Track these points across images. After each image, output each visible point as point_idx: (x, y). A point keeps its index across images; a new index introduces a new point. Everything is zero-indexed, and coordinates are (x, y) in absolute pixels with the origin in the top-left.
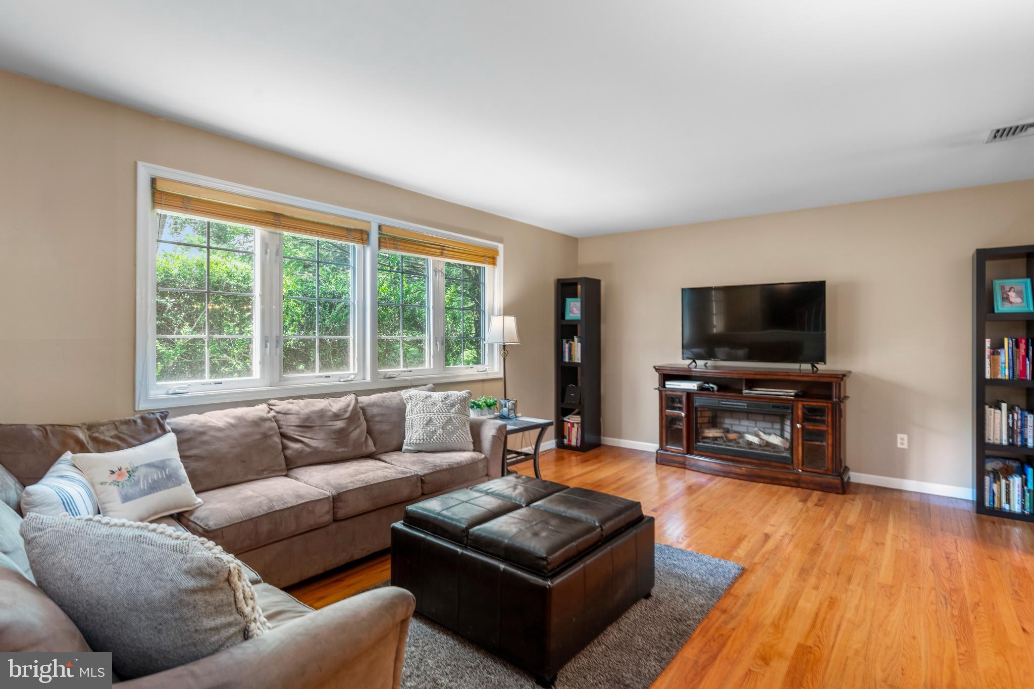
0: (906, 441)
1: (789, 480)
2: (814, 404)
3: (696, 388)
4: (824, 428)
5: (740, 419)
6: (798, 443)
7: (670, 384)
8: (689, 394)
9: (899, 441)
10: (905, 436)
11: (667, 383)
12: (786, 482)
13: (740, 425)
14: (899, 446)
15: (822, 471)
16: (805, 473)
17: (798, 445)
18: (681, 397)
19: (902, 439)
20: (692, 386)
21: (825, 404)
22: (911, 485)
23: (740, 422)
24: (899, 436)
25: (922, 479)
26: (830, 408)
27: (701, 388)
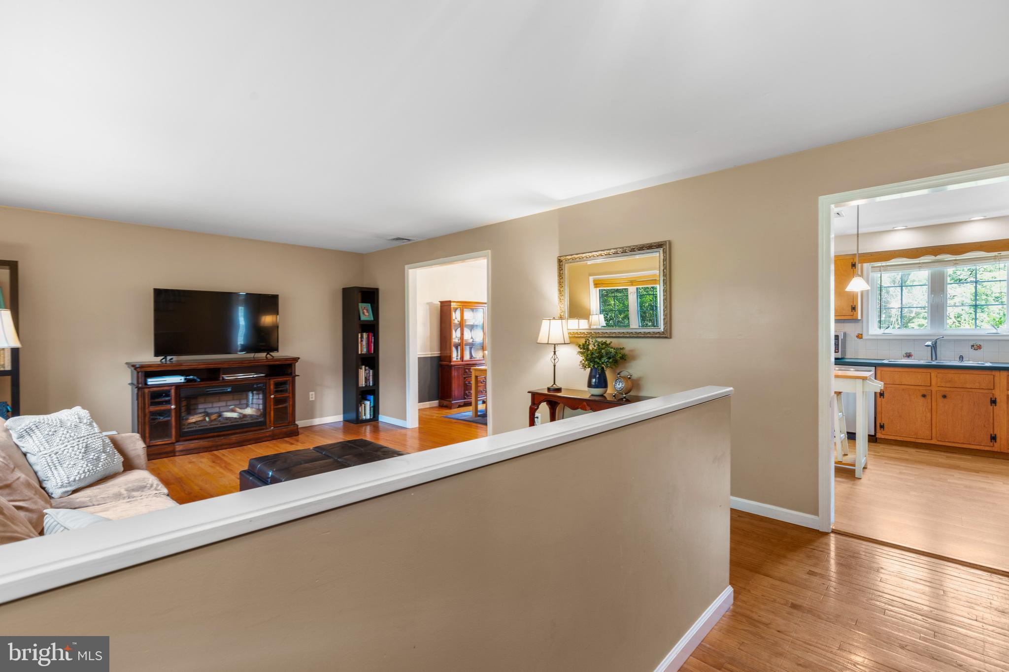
0: (314, 396)
1: (266, 437)
2: (281, 379)
3: (183, 381)
4: (287, 395)
5: (212, 403)
6: (271, 408)
7: (151, 381)
8: (178, 386)
9: (311, 396)
10: (313, 393)
11: (149, 380)
12: (266, 439)
13: (212, 407)
14: (311, 399)
15: (286, 424)
16: (276, 429)
17: (271, 411)
18: (169, 391)
19: (312, 395)
20: (179, 379)
21: (288, 379)
22: (317, 421)
23: (212, 405)
24: (311, 393)
25: (321, 416)
26: (291, 381)
27: (188, 381)
